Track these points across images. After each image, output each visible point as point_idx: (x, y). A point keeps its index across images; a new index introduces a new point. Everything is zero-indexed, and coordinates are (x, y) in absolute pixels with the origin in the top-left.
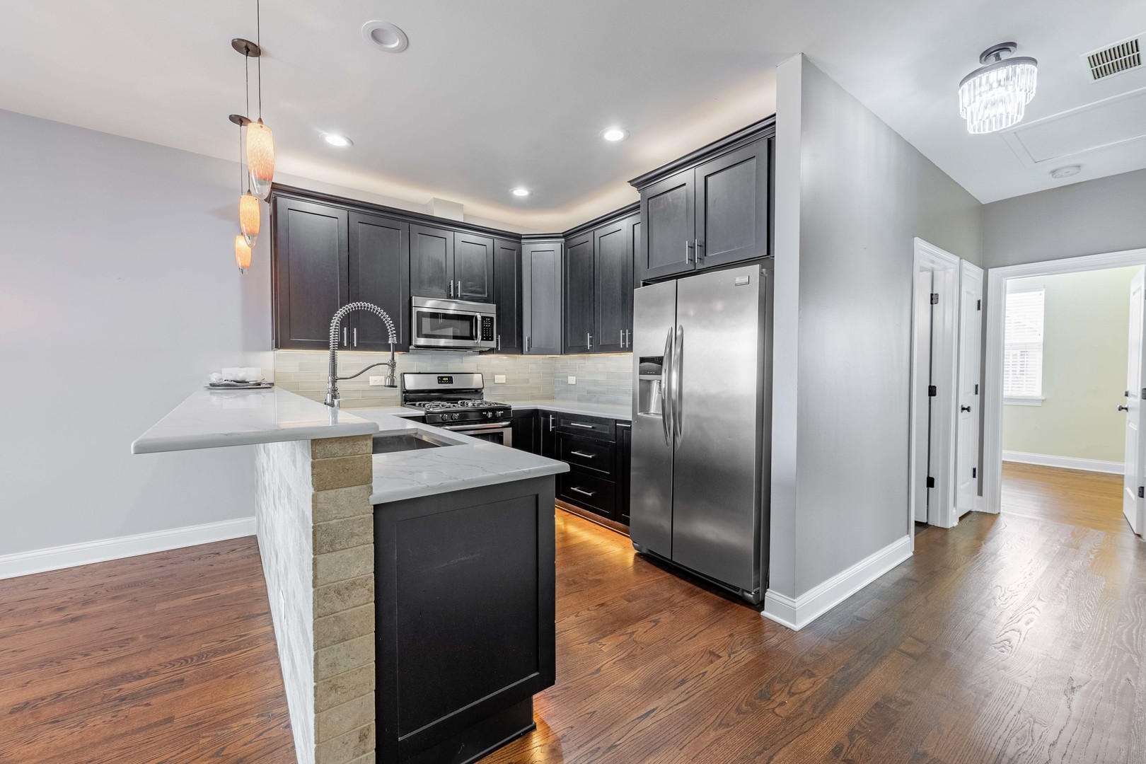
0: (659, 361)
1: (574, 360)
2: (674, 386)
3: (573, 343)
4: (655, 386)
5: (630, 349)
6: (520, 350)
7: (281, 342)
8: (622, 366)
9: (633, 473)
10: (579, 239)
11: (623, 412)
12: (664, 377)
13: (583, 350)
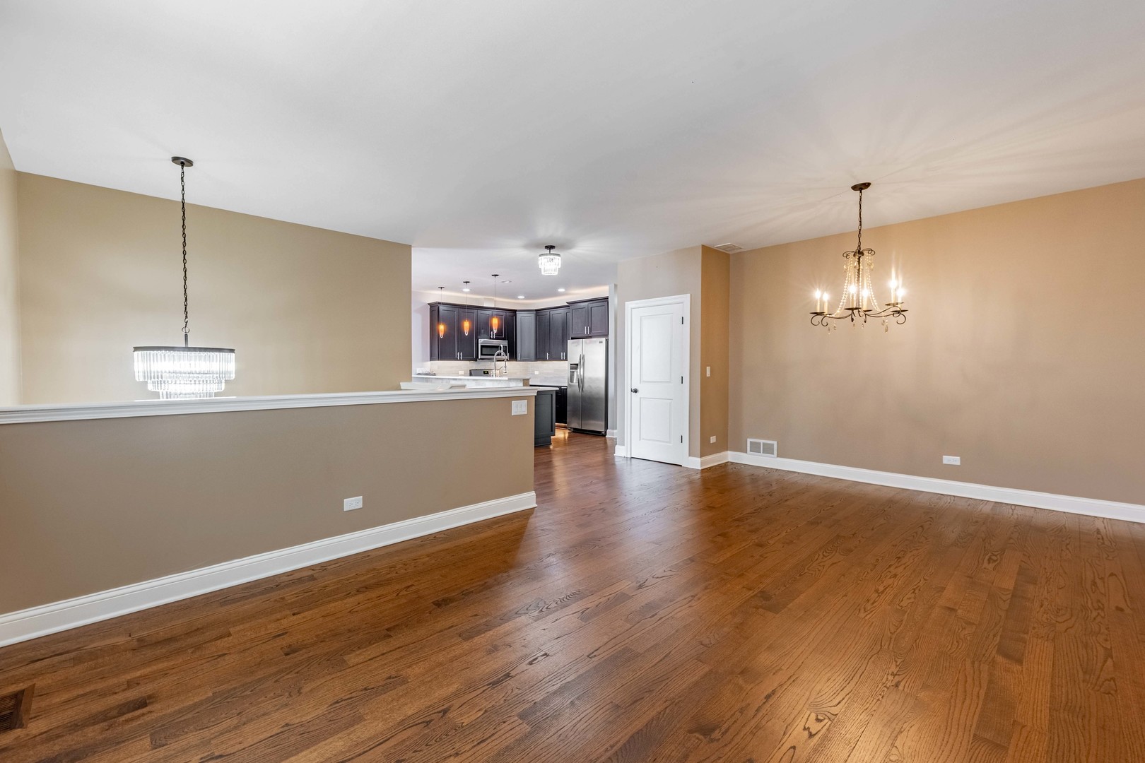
0: (577, 365)
1: (539, 363)
2: (582, 373)
3: (539, 356)
4: (575, 373)
5: (566, 359)
6: (516, 359)
7: (432, 359)
8: (564, 366)
9: (568, 413)
10: (544, 313)
11: (564, 383)
12: (578, 370)
13: (544, 359)
